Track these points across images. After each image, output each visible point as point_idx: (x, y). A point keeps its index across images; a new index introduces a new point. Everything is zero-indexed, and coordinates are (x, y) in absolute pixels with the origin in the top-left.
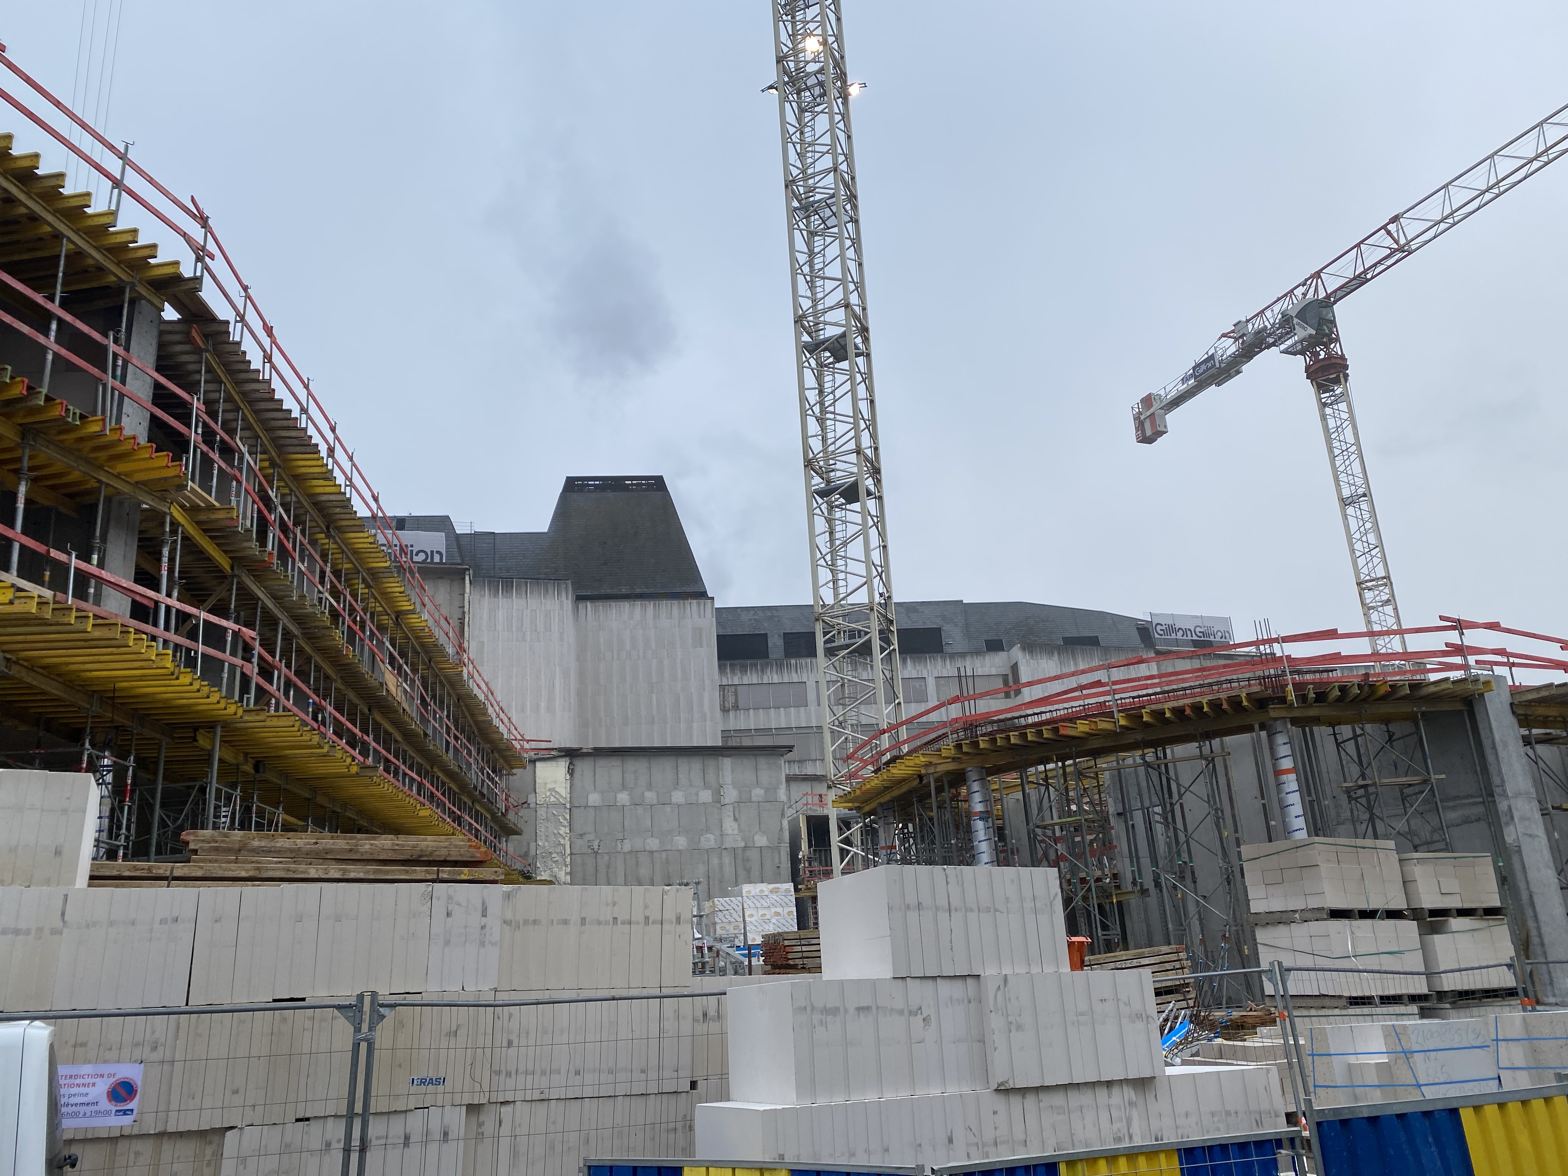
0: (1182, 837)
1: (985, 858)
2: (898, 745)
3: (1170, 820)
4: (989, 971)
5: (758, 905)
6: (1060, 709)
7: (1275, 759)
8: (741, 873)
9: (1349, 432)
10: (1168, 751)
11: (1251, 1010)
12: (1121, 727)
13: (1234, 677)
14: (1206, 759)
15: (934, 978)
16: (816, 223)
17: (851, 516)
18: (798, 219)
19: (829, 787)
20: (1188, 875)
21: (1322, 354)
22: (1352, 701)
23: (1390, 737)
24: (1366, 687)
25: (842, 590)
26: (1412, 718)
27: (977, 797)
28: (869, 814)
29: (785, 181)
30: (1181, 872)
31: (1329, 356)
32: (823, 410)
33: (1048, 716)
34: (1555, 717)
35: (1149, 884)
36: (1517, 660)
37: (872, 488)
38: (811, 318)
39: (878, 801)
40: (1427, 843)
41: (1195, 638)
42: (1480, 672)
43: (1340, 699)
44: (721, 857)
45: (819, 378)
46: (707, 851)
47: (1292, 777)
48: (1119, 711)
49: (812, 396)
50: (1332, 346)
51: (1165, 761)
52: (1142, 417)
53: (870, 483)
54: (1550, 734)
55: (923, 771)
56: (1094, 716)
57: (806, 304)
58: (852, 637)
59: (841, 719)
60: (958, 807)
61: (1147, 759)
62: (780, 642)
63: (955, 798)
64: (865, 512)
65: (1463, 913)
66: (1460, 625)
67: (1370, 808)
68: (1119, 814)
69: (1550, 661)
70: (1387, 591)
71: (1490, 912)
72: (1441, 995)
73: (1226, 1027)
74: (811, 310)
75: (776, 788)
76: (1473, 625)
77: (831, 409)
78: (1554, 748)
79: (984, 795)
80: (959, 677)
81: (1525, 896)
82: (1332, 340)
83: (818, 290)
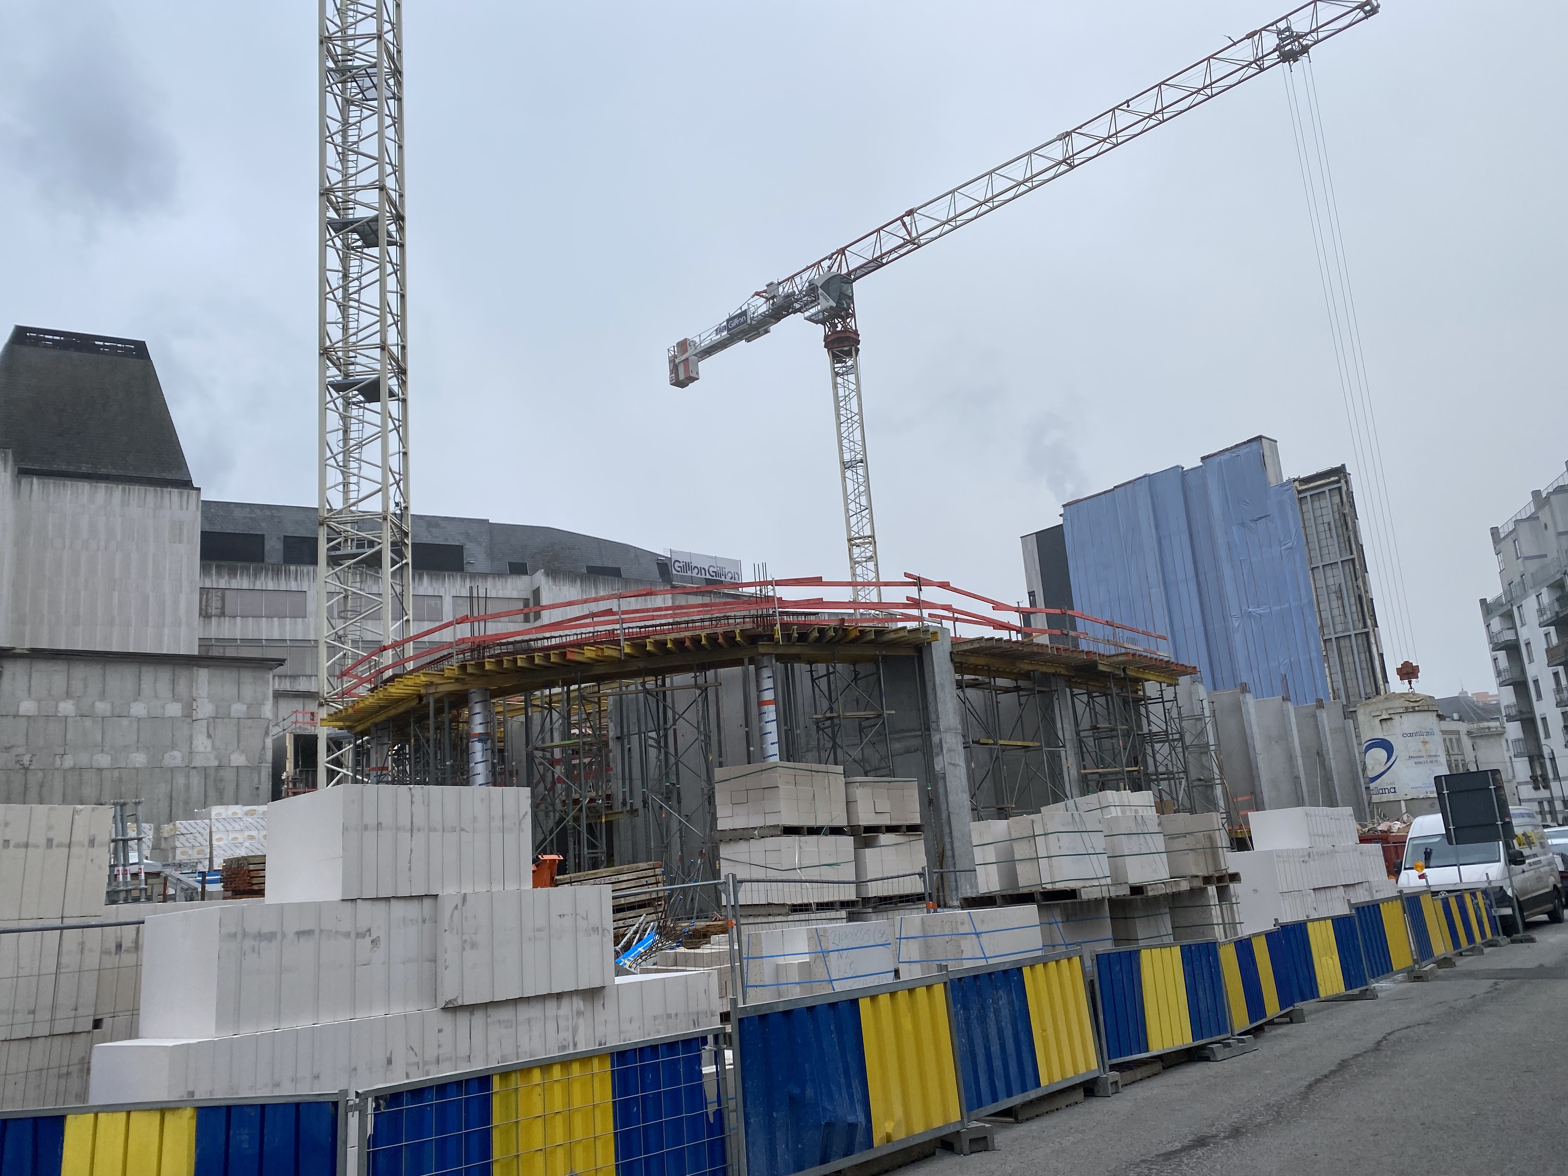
0: (672, 760)
1: (480, 779)
2: (400, 661)
3: (662, 744)
4: (449, 891)
5: (230, 828)
6: (570, 635)
7: (760, 691)
8: (212, 793)
9: (854, 401)
10: (668, 680)
11: (716, 920)
12: (626, 654)
13: (732, 614)
14: (700, 688)
15: (388, 899)
16: (353, 90)
17: (369, 416)
18: (332, 81)
19: (321, 705)
20: (674, 797)
21: (840, 326)
22: (829, 641)
23: (856, 676)
24: (840, 632)
25: (353, 495)
26: (874, 660)
27: (478, 719)
28: (362, 734)
29: (320, 35)
30: (667, 794)
31: (845, 329)
32: (346, 296)
33: (558, 641)
34: (983, 666)
35: (639, 805)
36: (960, 616)
37: (396, 389)
38: (340, 194)
39: (372, 721)
40: (875, 770)
41: (708, 576)
42: (930, 624)
43: (818, 640)
44: (188, 777)
45: (345, 261)
46: (172, 770)
47: (772, 707)
48: (626, 640)
49: (335, 279)
50: (848, 320)
51: (664, 689)
52: (677, 361)
53: (393, 383)
54: (977, 680)
55: (423, 691)
56: (602, 643)
57: (335, 177)
58: (360, 545)
59: (341, 633)
60: (458, 729)
61: (647, 686)
62: (279, 546)
63: (456, 719)
64: (386, 414)
65: (890, 829)
66: (919, 582)
67: (833, 738)
68: (618, 738)
69: (983, 618)
70: (871, 548)
71: (912, 829)
72: (866, 901)
73: (690, 936)
74: (340, 185)
75: (261, 704)
76: (930, 583)
77: (356, 296)
78: (980, 692)
79: (485, 717)
80: (471, 597)
81: (944, 816)
82: (848, 315)
83: (351, 164)
